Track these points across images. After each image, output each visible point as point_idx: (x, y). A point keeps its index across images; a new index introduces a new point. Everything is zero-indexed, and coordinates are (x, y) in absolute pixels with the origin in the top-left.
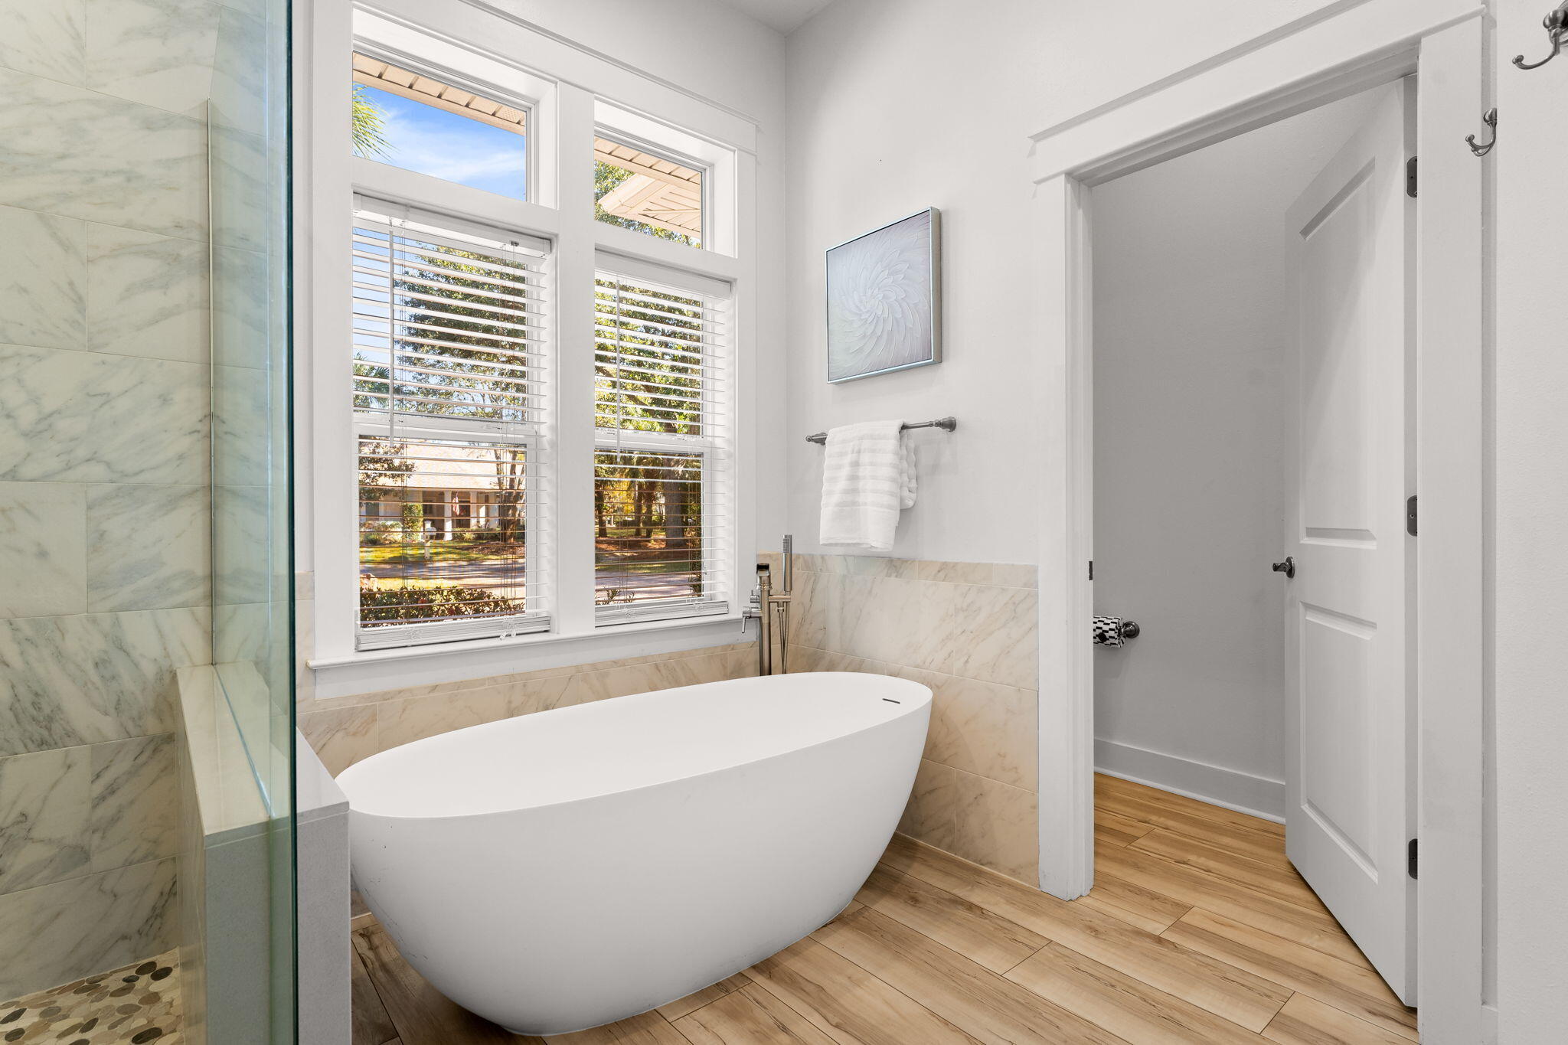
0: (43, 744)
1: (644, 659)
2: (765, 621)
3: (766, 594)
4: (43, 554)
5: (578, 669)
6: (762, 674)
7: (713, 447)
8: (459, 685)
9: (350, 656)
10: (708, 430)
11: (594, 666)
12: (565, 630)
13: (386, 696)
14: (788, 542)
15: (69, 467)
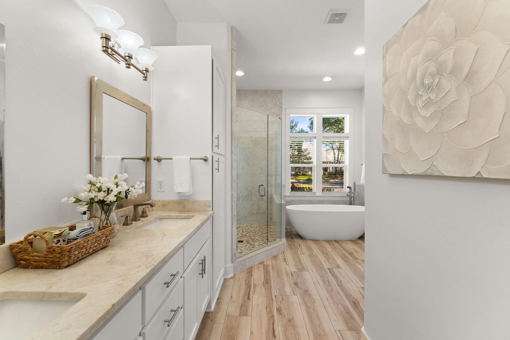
0: (262, 200)
1: (330, 200)
2: (350, 196)
3: (350, 191)
4: (262, 181)
5: (319, 200)
6: (350, 205)
7: (346, 166)
8: (302, 200)
9: (289, 195)
10: (345, 163)
11: (322, 200)
12: (317, 195)
13: (293, 200)
14: (355, 183)
15: (264, 172)
